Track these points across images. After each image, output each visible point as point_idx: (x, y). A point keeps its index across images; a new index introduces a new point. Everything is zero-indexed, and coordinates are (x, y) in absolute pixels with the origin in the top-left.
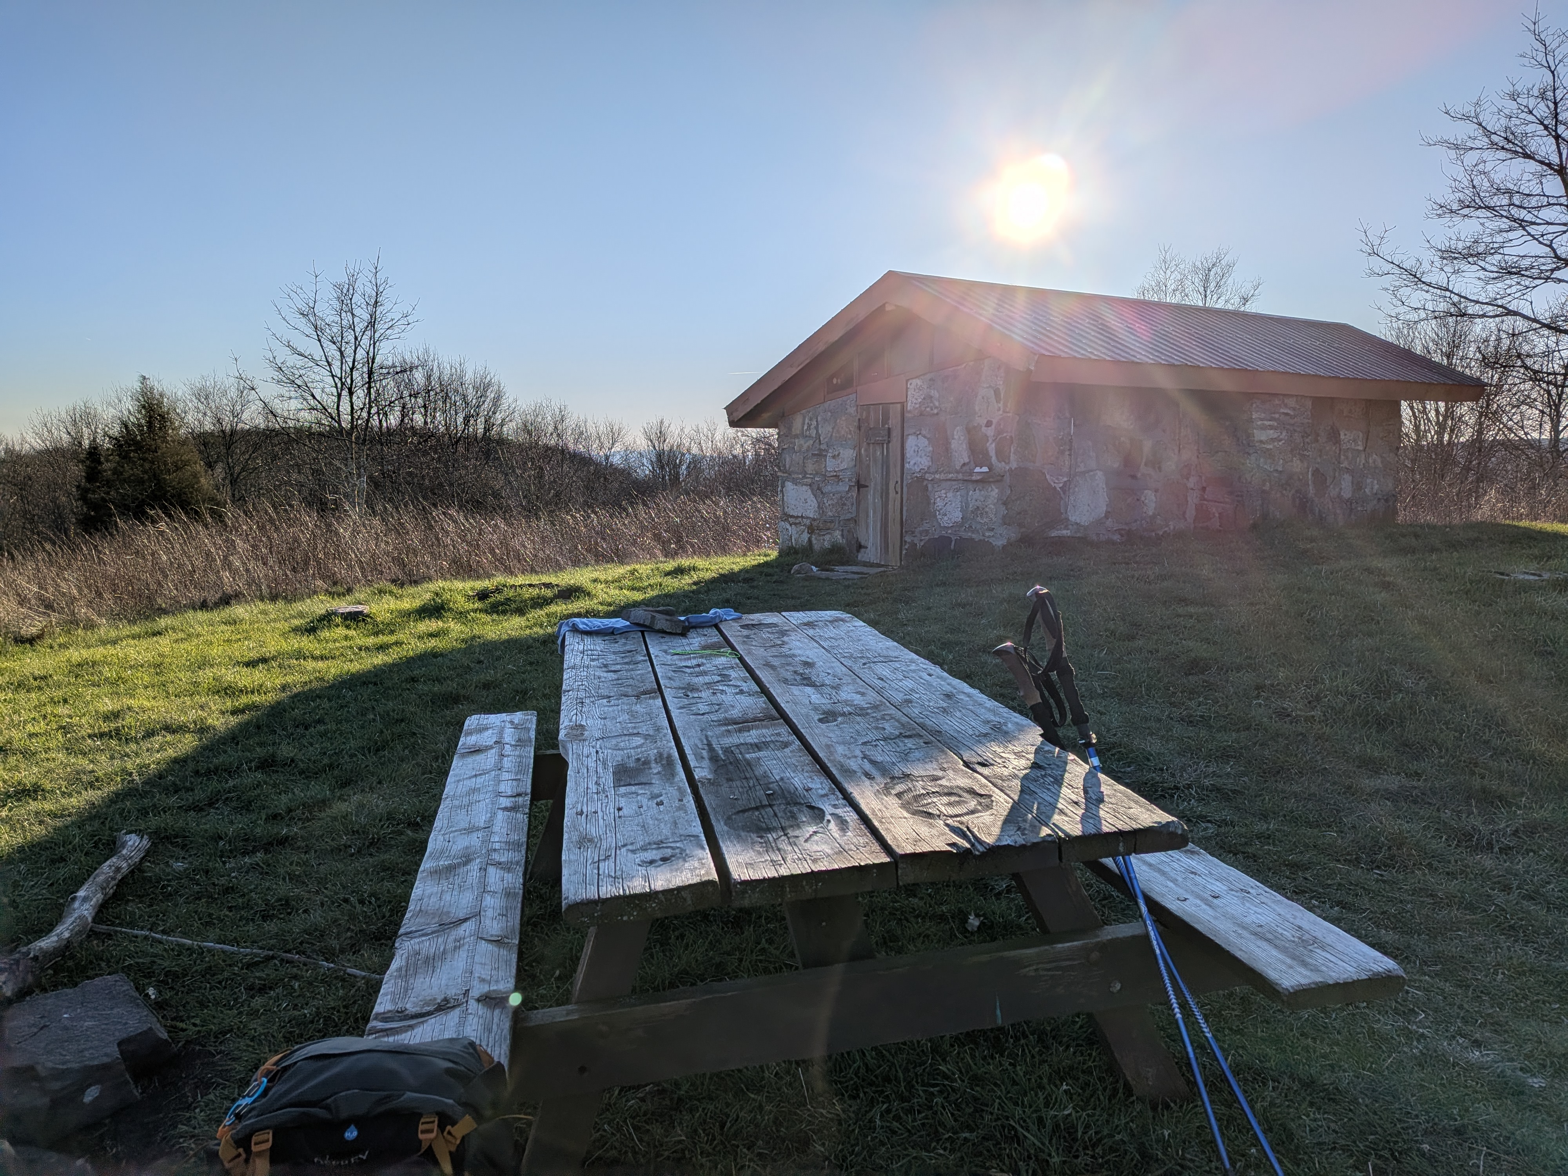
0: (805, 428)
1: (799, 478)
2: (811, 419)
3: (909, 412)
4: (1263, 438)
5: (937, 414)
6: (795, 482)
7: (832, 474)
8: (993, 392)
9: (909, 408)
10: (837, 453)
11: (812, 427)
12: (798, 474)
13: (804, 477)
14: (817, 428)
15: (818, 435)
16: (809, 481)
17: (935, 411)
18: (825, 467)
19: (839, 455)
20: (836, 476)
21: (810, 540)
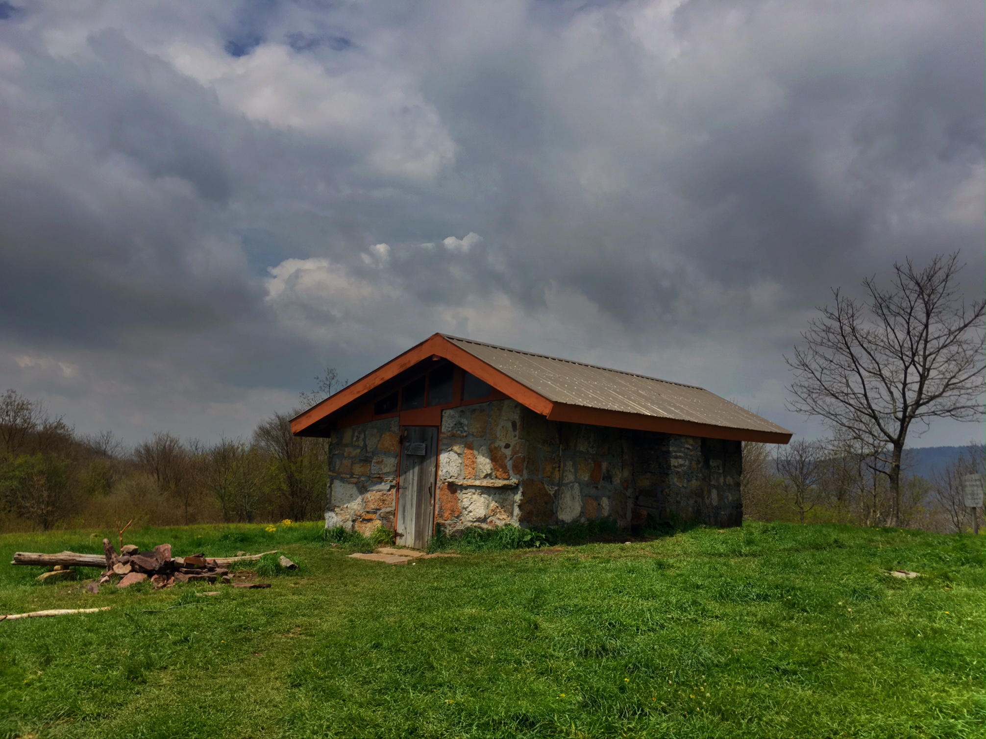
0: (355, 439)
1: (347, 478)
2: (360, 433)
3: (444, 433)
4: (676, 464)
5: (466, 436)
6: (343, 480)
7: (375, 476)
8: (510, 424)
9: (443, 430)
10: (380, 460)
11: (361, 439)
12: (346, 474)
13: (352, 477)
14: (364, 440)
15: (365, 446)
16: (356, 480)
17: (465, 434)
18: (370, 470)
19: (382, 461)
20: (379, 477)
21: (353, 526)
